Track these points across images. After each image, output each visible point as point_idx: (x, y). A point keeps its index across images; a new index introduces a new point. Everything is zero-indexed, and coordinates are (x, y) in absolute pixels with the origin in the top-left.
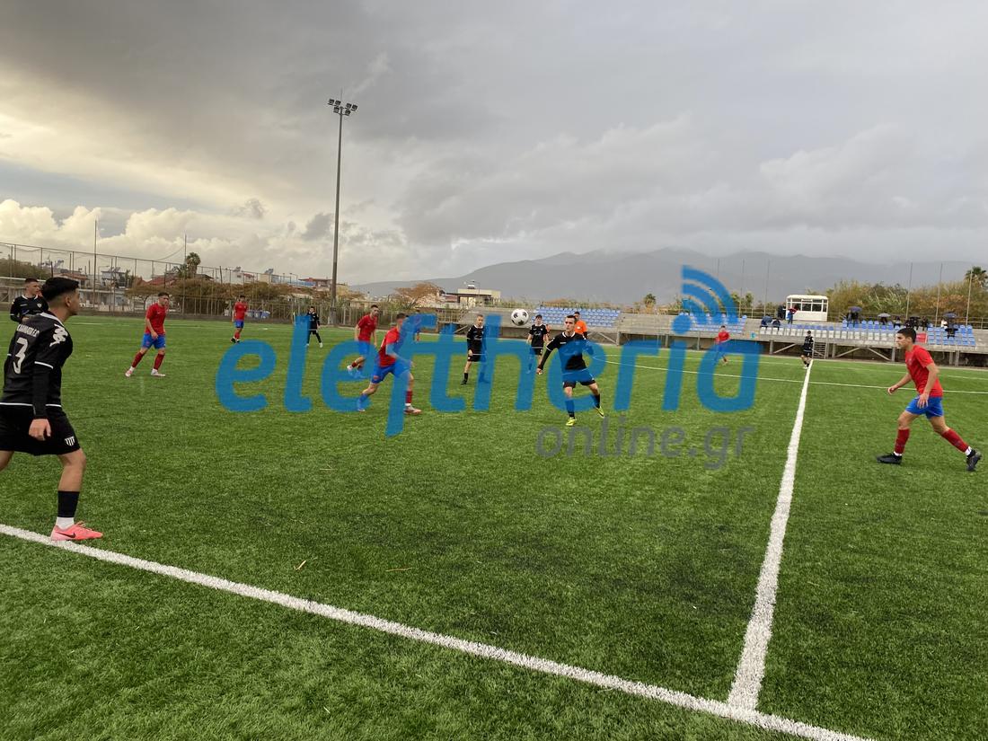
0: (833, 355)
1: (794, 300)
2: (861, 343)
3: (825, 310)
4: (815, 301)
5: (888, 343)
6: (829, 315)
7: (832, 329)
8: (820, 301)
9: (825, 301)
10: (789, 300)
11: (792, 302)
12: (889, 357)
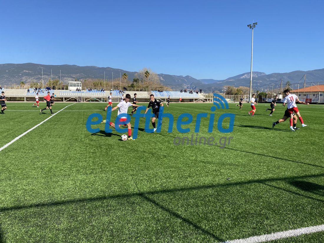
0: (84, 101)
1: (70, 83)
2: (92, 96)
3: (80, 86)
4: (77, 83)
5: (100, 96)
6: (82, 88)
7: (83, 92)
8: (79, 83)
9: (80, 83)
10: (69, 83)
11: (70, 84)
12: (101, 100)
